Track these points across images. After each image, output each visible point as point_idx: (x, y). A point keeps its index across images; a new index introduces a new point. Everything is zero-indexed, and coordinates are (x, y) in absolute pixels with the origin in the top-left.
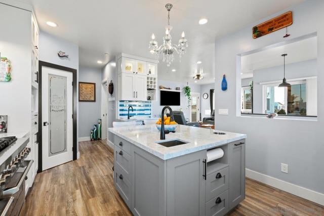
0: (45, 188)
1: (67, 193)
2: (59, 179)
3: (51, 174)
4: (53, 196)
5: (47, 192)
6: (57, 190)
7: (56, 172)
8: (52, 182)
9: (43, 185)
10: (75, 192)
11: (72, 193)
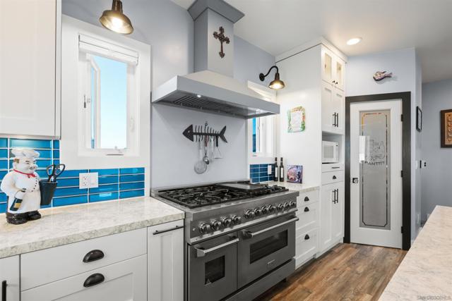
0: (337, 263)
1: (352, 288)
2: (359, 263)
3: (357, 251)
4: (334, 279)
5: (335, 269)
6: (345, 276)
7: (365, 253)
8: (349, 261)
9: (337, 259)
10: (362, 295)
11: (358, 293)
